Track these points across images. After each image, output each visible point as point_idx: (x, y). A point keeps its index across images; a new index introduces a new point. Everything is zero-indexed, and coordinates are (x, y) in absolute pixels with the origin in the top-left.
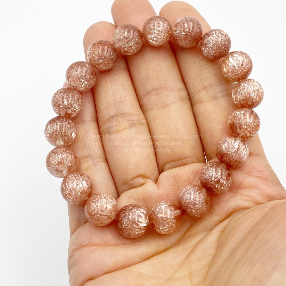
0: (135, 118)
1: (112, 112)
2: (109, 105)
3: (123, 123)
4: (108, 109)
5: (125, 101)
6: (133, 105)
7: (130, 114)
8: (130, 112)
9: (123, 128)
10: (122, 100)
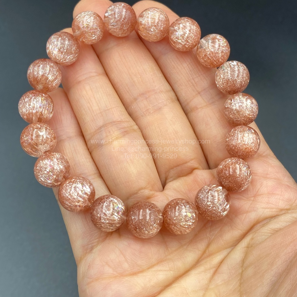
0: (125, 125)
1: (100, 122)
2: (95, 115)
3: (115, 132)
4: (94, 120)
5: (111, 108)
6: (121, 111)
7: (120, 121)
8: (119, 120)
9: (115, 137)
10: (108, 108)
